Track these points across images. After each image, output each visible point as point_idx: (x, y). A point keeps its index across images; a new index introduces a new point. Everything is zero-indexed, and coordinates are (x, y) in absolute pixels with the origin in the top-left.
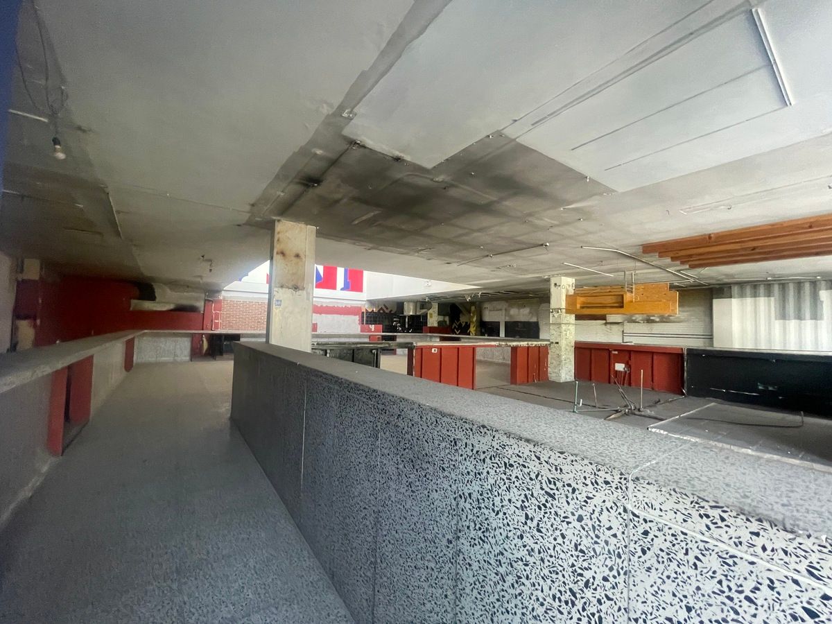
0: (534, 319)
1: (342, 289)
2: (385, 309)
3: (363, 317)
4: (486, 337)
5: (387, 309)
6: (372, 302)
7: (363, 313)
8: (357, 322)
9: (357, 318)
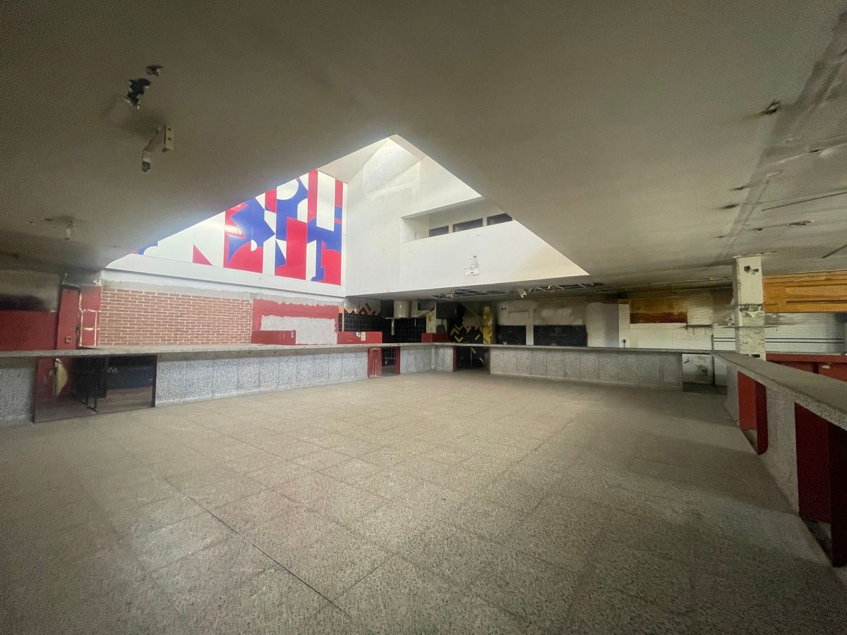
0: (579, 322)
1: (313, 279)
2: (367, 311)
3: (340, 321)
4: (505, 345)
5: (370, 310)
6: (352, 300)
7: (340, 315)
8: (333, 328)
9: (332, 323)
